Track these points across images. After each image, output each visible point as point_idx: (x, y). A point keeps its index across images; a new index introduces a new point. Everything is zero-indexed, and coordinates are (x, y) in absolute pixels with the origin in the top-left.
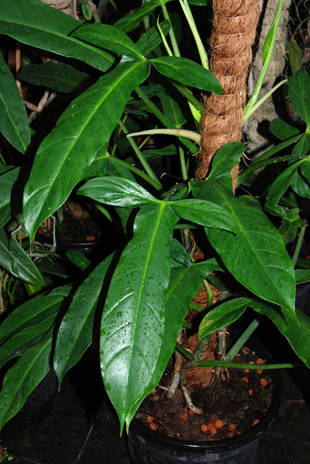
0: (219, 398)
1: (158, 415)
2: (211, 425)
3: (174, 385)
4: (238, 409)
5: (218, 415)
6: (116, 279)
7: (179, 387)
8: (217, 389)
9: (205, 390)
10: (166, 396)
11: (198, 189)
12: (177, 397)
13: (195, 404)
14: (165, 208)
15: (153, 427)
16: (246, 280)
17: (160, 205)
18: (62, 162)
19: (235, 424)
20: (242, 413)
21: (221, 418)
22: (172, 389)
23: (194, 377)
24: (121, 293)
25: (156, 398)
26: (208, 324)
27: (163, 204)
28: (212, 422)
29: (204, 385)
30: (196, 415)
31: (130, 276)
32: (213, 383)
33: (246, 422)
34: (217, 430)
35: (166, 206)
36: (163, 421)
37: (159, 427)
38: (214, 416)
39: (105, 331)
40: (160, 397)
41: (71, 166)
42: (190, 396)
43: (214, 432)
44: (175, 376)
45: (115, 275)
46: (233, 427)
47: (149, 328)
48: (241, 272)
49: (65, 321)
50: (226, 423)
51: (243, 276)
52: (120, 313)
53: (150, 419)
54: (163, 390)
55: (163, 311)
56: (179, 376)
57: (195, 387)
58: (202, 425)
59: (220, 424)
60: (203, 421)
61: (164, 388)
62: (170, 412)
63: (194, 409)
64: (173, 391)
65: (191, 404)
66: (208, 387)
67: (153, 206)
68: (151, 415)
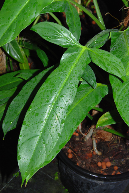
0: (113, 149)
1: (75, 150)
2: (104, 163)
3: (89, 135)
4: (123, 158)
5: (109, 159)
6: (41, 92)
7: (91, 137)
8: (113, 143)
9: (106, 142)
10: (83, 140)
11: (115, 37)
12: (89, 142)
13: (98, 149)
14: (84, 52)
15: (70, 156)
16: (123, 111)
17: (82, 48)
18: (20, 10)
19: (117, 166)
20: (124, 161)
21: (111, 161)
22: (88, 137)
23: (101, 134)
24: (42, 101)
25: (77, 139)
26: (104, 120)
27: (84, 48)
28: (105, 162)
29: (106, 140)
30: (97, 155)
31: (50, 92)
32: (112, 140)
33: (125, 167)
34: (107, 167)
35: (85, 50)
36: (77, 154)
37: (74, 157)
38: (107, 159)
39: (26, 123)
40: (80, 139)
41: (25, 14)
42: (97, 144)
43: (104, 168)
44: (91, 130)
45: (41, 88)
46: (116, 168)
47: (53, 128)
48: (121, 105)
49: (15, 101)
50: (113, 164)
51: (122, 108)
52: (38, 114)
53: (70, 151)
54: (82, 136)
55: (65, 119)
56: (92, 131)
57: (101, 139)
58: (98, 162)
59: (109, 164)
60: (100, 160)
61: (83, 135)
62: (82, 150)
63: (97, 152)
64: (88, 138)
65: (95, 149)
66: (108, 142)
67: (77, 49)
68: (71, 149)
